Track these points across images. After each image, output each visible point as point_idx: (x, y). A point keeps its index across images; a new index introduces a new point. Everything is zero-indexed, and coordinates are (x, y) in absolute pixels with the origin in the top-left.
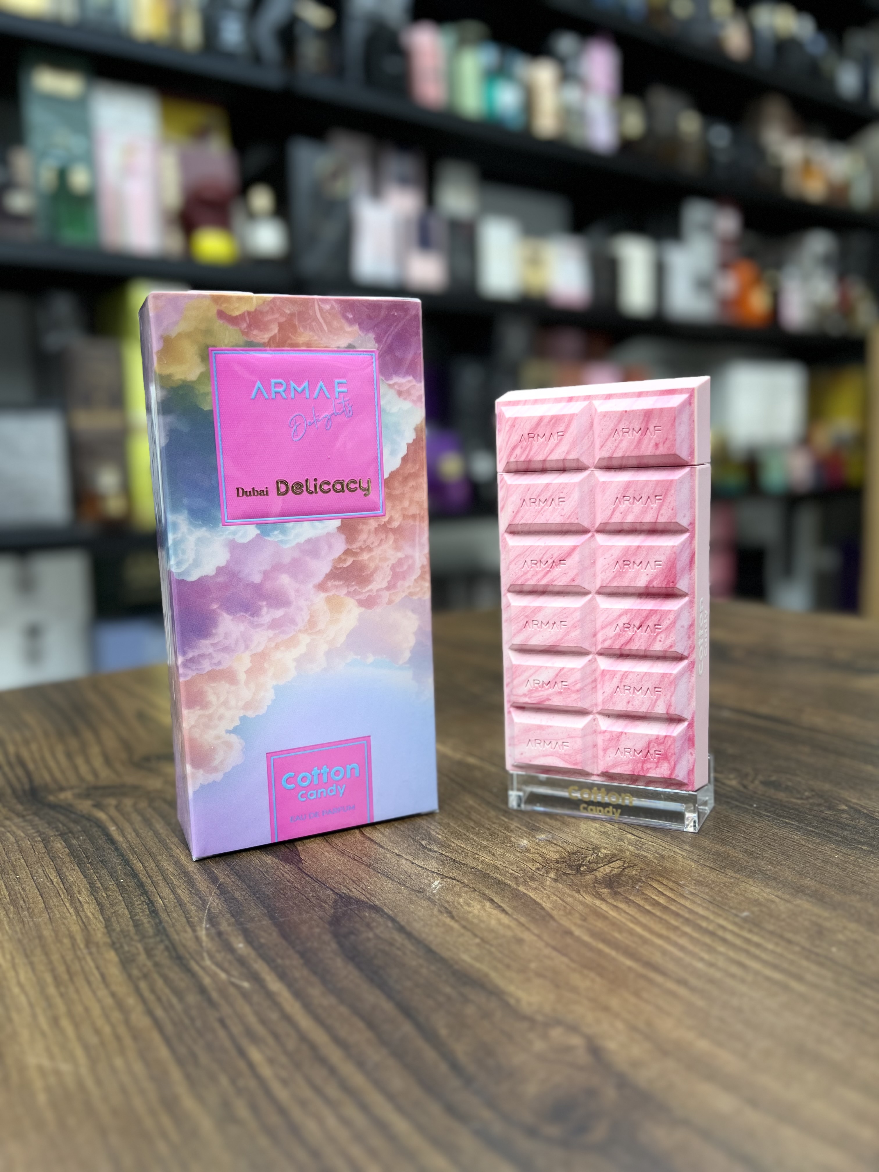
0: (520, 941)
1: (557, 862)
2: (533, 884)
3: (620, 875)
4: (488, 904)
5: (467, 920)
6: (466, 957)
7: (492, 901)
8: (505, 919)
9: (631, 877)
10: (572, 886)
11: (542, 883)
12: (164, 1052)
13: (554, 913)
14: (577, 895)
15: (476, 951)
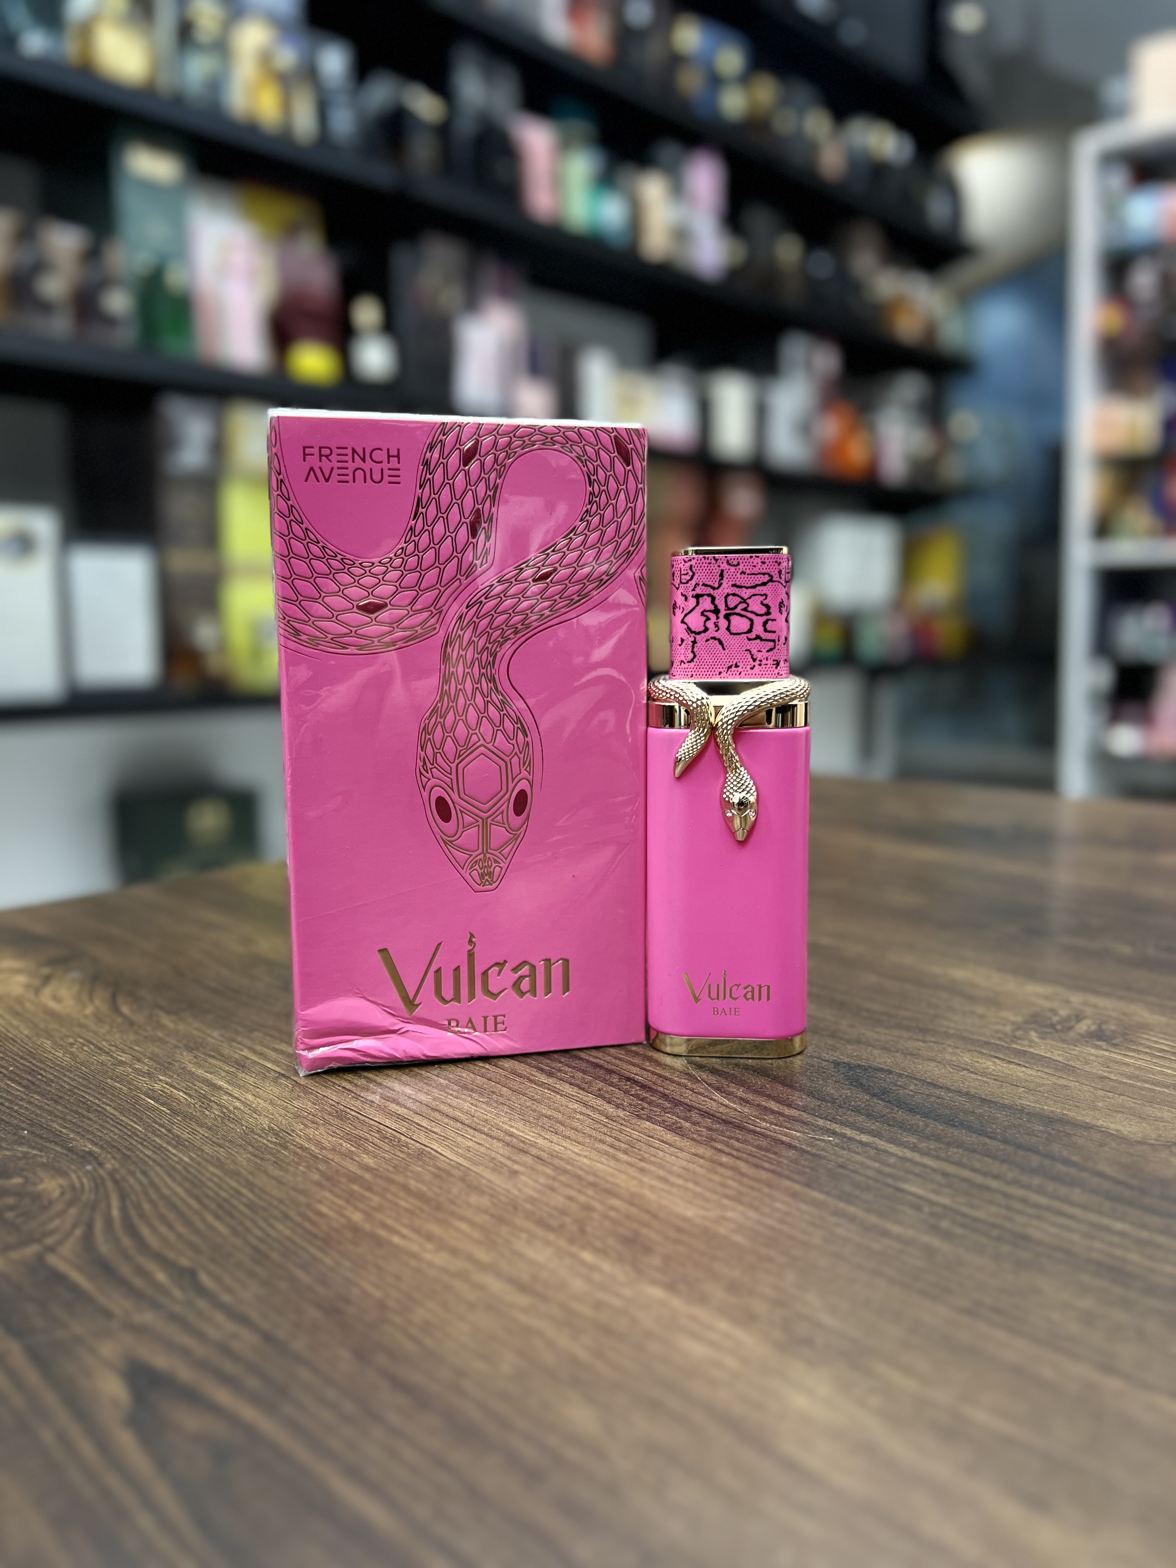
0: (1066, 1087)
1: (1026, 1022)
2: (1026, 1042)
3: (1100, 1029)
4: (996, 1060)
5: (991, 1074)
6: (1024, 1102)
7: (996, 1057)
8: (1029, 1072)
9: (1113, 1031)
10: (1064, 1041)
11: (1031, 1041)
12: (815, 1194)
13: (1071, 1063)
14: (1077, 1048)
15: (1032, 1098)
